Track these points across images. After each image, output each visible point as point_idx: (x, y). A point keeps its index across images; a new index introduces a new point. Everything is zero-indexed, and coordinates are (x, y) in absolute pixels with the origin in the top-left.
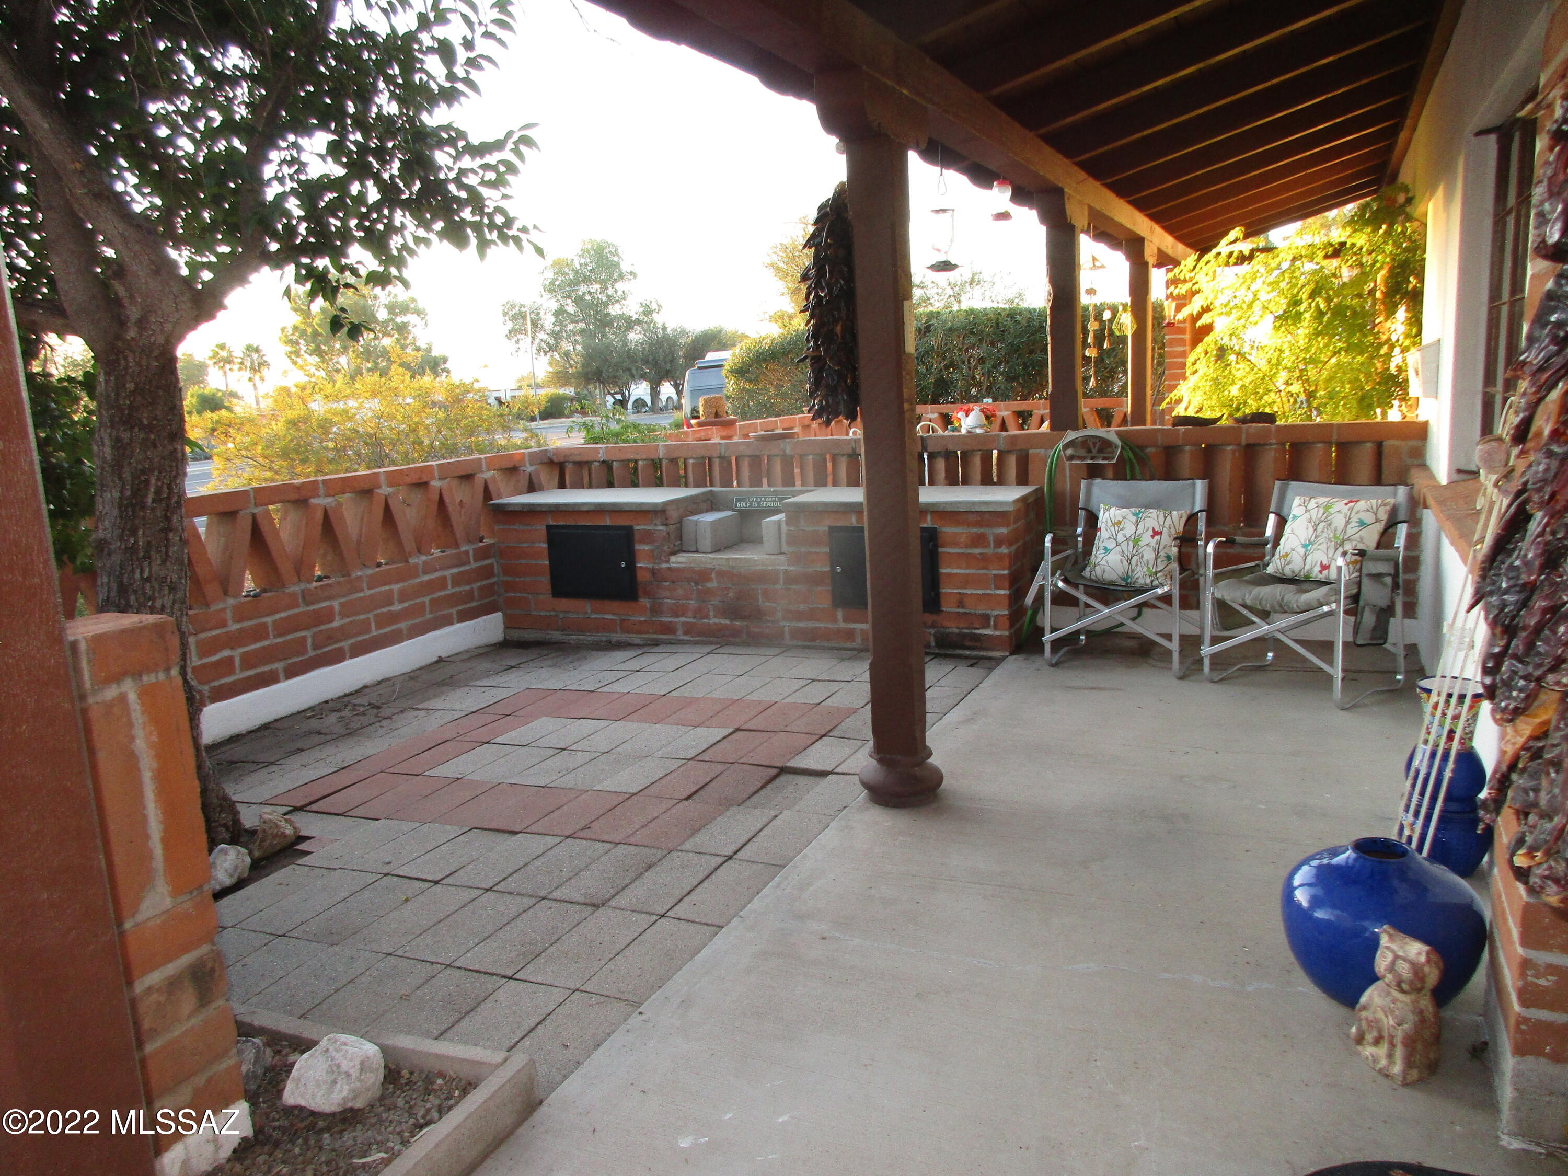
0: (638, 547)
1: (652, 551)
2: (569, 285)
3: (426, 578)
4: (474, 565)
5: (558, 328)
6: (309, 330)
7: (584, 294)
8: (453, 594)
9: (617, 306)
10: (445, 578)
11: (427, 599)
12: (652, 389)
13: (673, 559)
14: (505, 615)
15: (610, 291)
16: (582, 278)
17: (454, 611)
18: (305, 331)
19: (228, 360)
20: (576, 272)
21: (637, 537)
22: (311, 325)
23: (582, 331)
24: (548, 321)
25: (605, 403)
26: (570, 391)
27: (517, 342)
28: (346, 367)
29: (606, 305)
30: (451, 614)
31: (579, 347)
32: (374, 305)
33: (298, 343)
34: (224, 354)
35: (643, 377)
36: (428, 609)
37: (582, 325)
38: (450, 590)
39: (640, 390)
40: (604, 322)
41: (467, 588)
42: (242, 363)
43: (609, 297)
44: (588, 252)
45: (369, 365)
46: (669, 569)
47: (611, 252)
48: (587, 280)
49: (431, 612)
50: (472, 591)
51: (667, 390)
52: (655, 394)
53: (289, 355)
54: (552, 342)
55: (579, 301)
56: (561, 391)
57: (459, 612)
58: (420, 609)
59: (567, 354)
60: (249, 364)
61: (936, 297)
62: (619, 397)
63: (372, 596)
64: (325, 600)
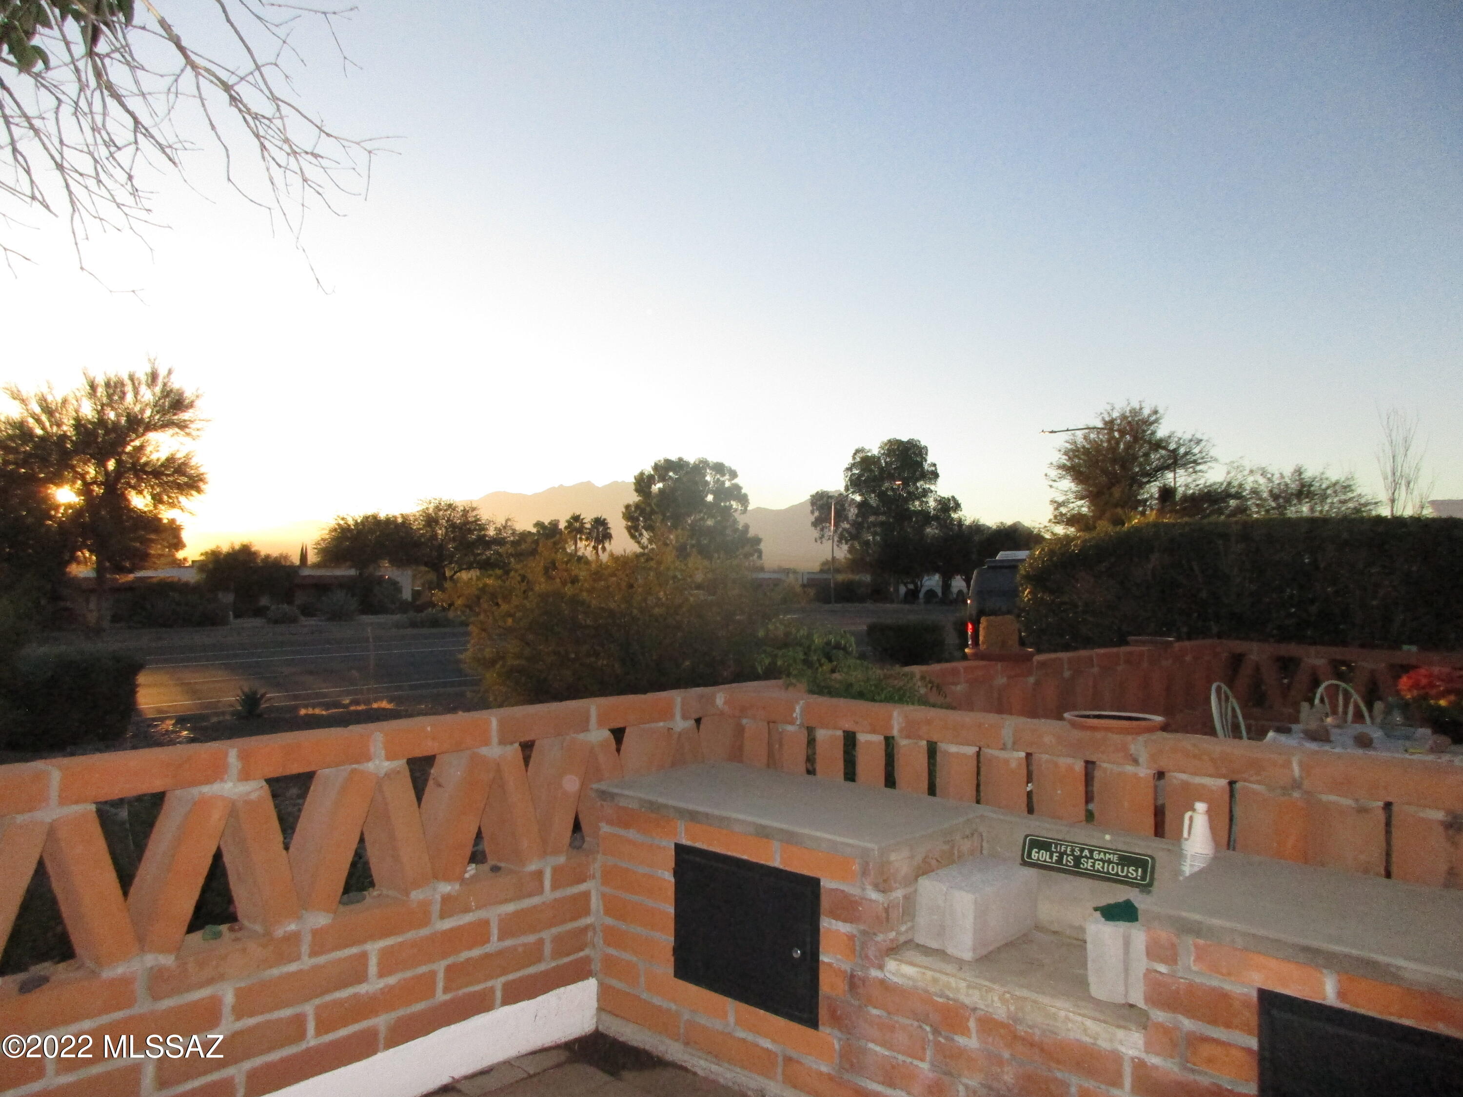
0: (826, 923)
1: (851, 937)
2: (874, 480)
3: (447, 924)
4: (549, 894)
5: (860, 519)
6: (648, 509)
7: (887, 489)
8: (500, 953)
9: (917, 503)
10: (486, 923)
11: (440, 967)
12: (944, 581)
13: (891, 965)
14: (601, 984)
15: (911, 488)
16: (886, 474)
17: (498, 983)
18: (645, 509)
19: (580, 530)
20: (881, 469)
21: (825, 903)
22: (649, 505)
23: (882, 524)
24: (853, 512)
25: (897, 590)
26: (867, 578)
27: (822, 530)
28: (674, 542)
29: (906, 500)
30: (492, 990)
31: (878, 538)
32: (703, 491)
33: (638, 520)
34: (577, 525)
35: (936, 570)
36: (440, 985)
37: (882, 518)
38: (494, 945)
39: (933, 581)
40: (904, 515)
41: (531, 939)
42: (589, 533)
43: (909, 493)
44: (894, 451)
45: (694, 542)
46: (883, 983)
47: (914, 453)
48: (892, 478)
49: (446, 990)
50: (541, 942)
51: (958, 583)
52: (946, 586)
53: (629, 529)
54: (854, 531)
55: (882, 495)
56: (857, 577)
57: (506, 986)
58: (426, 984)
59: (867, 543)
60: (595, 535)
61: (1255, 509)
62: (911, 586)
63: (315, 969)
64: (201, 985)
